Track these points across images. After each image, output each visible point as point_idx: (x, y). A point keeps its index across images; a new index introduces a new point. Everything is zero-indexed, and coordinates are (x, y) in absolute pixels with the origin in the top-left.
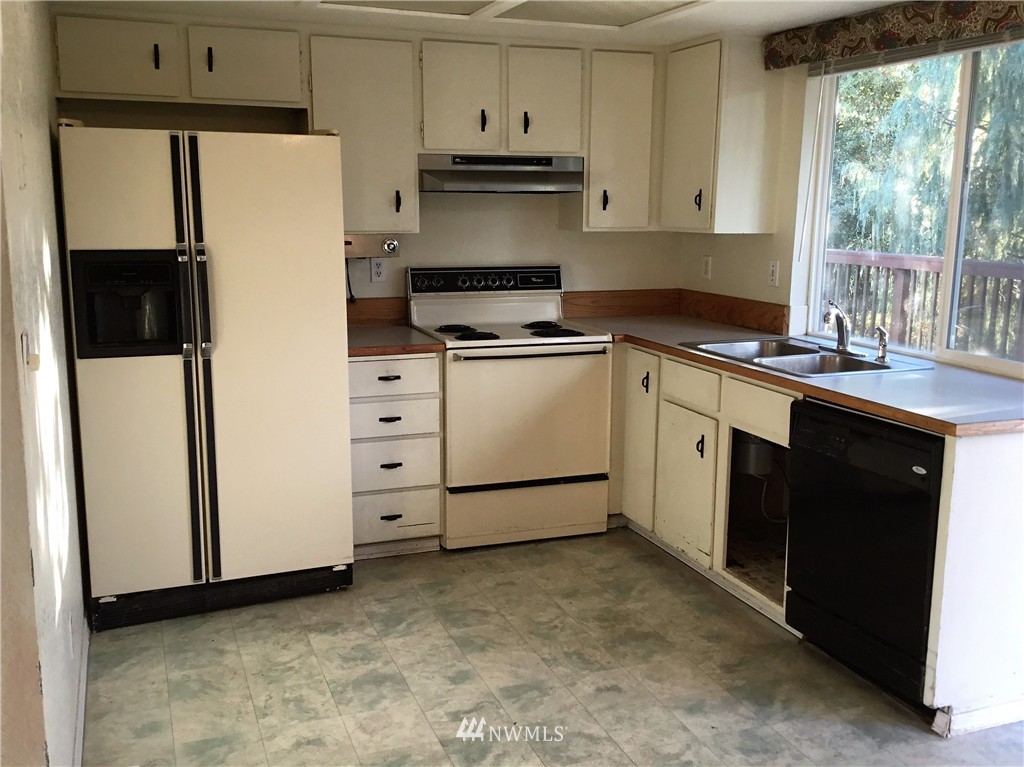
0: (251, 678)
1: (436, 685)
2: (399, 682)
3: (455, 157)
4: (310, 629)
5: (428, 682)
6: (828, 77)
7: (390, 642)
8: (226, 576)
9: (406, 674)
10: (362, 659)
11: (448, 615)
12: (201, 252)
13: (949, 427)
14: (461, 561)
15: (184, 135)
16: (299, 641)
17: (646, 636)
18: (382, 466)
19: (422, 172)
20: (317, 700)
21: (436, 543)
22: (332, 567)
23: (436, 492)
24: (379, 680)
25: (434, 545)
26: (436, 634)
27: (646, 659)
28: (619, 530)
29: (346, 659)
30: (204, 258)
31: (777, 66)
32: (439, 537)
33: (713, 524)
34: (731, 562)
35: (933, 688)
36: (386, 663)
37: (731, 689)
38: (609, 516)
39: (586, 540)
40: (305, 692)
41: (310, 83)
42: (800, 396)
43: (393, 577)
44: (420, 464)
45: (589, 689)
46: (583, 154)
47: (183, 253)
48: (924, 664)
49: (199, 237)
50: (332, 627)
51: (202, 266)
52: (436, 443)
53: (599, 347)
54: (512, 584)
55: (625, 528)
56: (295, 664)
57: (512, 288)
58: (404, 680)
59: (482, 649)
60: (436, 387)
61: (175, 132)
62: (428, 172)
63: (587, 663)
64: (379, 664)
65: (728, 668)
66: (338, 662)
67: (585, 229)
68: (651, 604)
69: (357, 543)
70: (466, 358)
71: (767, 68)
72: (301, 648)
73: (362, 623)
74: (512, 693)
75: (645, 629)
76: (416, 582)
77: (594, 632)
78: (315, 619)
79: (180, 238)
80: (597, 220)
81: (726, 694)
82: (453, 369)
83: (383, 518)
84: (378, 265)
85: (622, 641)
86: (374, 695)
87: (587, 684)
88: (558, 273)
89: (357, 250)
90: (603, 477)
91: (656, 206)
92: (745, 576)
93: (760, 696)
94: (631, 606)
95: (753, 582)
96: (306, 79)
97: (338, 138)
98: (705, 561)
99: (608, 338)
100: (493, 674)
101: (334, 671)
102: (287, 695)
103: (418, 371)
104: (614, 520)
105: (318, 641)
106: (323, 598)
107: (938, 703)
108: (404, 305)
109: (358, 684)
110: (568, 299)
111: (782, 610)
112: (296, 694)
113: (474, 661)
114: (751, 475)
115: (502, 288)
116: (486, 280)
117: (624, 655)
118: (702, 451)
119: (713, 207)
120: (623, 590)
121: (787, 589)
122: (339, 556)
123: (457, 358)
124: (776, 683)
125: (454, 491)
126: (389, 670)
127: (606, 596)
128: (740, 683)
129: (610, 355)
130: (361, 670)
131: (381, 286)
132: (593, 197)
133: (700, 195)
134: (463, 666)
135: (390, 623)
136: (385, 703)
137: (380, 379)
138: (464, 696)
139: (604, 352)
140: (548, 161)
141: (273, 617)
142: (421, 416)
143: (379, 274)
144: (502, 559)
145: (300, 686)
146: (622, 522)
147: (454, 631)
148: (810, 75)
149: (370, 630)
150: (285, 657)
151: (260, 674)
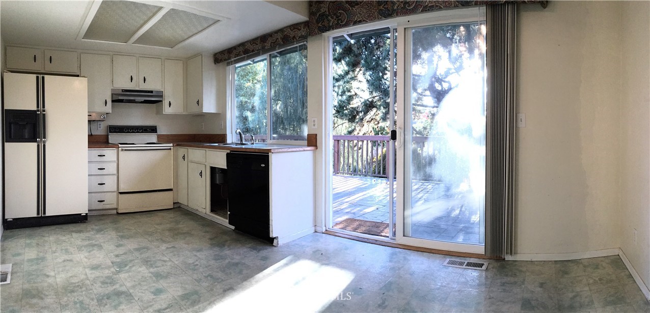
0: (51, 243)
1: (112, 247)
2: (100, 247)
3: (123, 90)
4: (73, 231)
5: (109, 246)
6: (232, 66)
7: (97, 236)
8: (47, 214)
9: (102, 244)
10: (88, 240)
11: (117, 230)
12: (44, 111)
13: (269, 150)
14: (124, 216)
15: (40, 76)
16: (68, 234)
17: (184, 233)
18: (99, 184)
19: (112, 94)
20: (71, 250)
21: (115, 211)
22: (81, 214)
23: (115, 194)
24: (94, 245)
25: (115, 212)
26: (113, 234)
27: (184, 239)
28: (178, 208)
29: (83, 240)
30: (45, 113)
31: (218, 63)
32: (116, 209)
33: (206, 199)
34: (212, 210)
35: (272, 231)
36: (96, 241)
37: (211, 244)
38: (174, 203)
39: (166, 211)
40: (69, 247)
41: (80, 67)
42: (229, 151)
43: (101, 220)
44: (110, 184)
45: (164, 248)
46: (163, 90)
47: (38, 111)
48: (269, 224)
49: (44, 107)
50: (80, 232)
51: (44, 115)
52: (115, 177)
53: (169, 148)
54: (140, 222)
55: (179, 207)
56: (67, 240)
57: (141, 132)
58: (101, 246)
59: (128, 238)
60: (115, 159)
61: (38, 75)
62: (114, 94)
63: (164, 242)
64: (93, 241)
65: (211, 239)
66: (80, 240)
67: (164, 113)
68: (186, 225)
69: (90, 209)
70: (125, 150)
71: (215, 64)
72: (69, 236)
73: (90, 231)
74: (137, 250)
75: (184, 231)
76: (108, 221)
77: (167, 233)
78: (74, 229)
79: (38, 106)
80: (167, 110)
81: (210, 246)
82: (121, 153)
83: (98, 201)
84: (100, 125)
85: (176, 235)
86: (91, 249)
87: (164, 247)
88: (156, 128)
89: (93, 118)
90: (171, 190)
91: (186, 106)
92: (216, 214)
93: (221, 245)
94: (180, 226)
95: (219, 215)
96: (79, 65)
97: (86, 78)
98: (204, 211)
99: (172, 145)
100: (131, 245)
101: (79, 242)
102: (63, 248)
103: (110, 153)
104: (175, 204)
105: (74, 235)
106: (78, 224)
107: (274, 236)
108: (107, 136)
109: (86, 246)
110: (159, 137)
111: (228, 221)
112: (65, 248)
113: (125, 241)
114: (217, 184)
115: (138, 132)
116: (133, 130)
117: (177, 238)
118: (201, 176)
119: (202, 104)
120: (177, 222)
121: (229, 213)
122: (83, 211)
123: (122, 150)
124: (226, 241)
125: (121, 193)
126: (96, 243)
127: (172, 224)
128: (214, 242)
129: (172, 150)
130: (87, 243)
131: (100, 131)
132: (166, 103)
133: (198, 101)
134: (121, 243)
135: (99, 231)
136: (95, 251)
137: (99, 156)
138: (121, 251)
139: (170, 149)
140: (152, 92)
141: (61, 228)
142: (111, 168)
143: (100, 127)
144: (138, 216)
145: (67, 246)
146: (178, 205)
147: (119, 234)
148: (227, 66)
149: (92, 233)
150: (64, 238)
151: (55, 242)
